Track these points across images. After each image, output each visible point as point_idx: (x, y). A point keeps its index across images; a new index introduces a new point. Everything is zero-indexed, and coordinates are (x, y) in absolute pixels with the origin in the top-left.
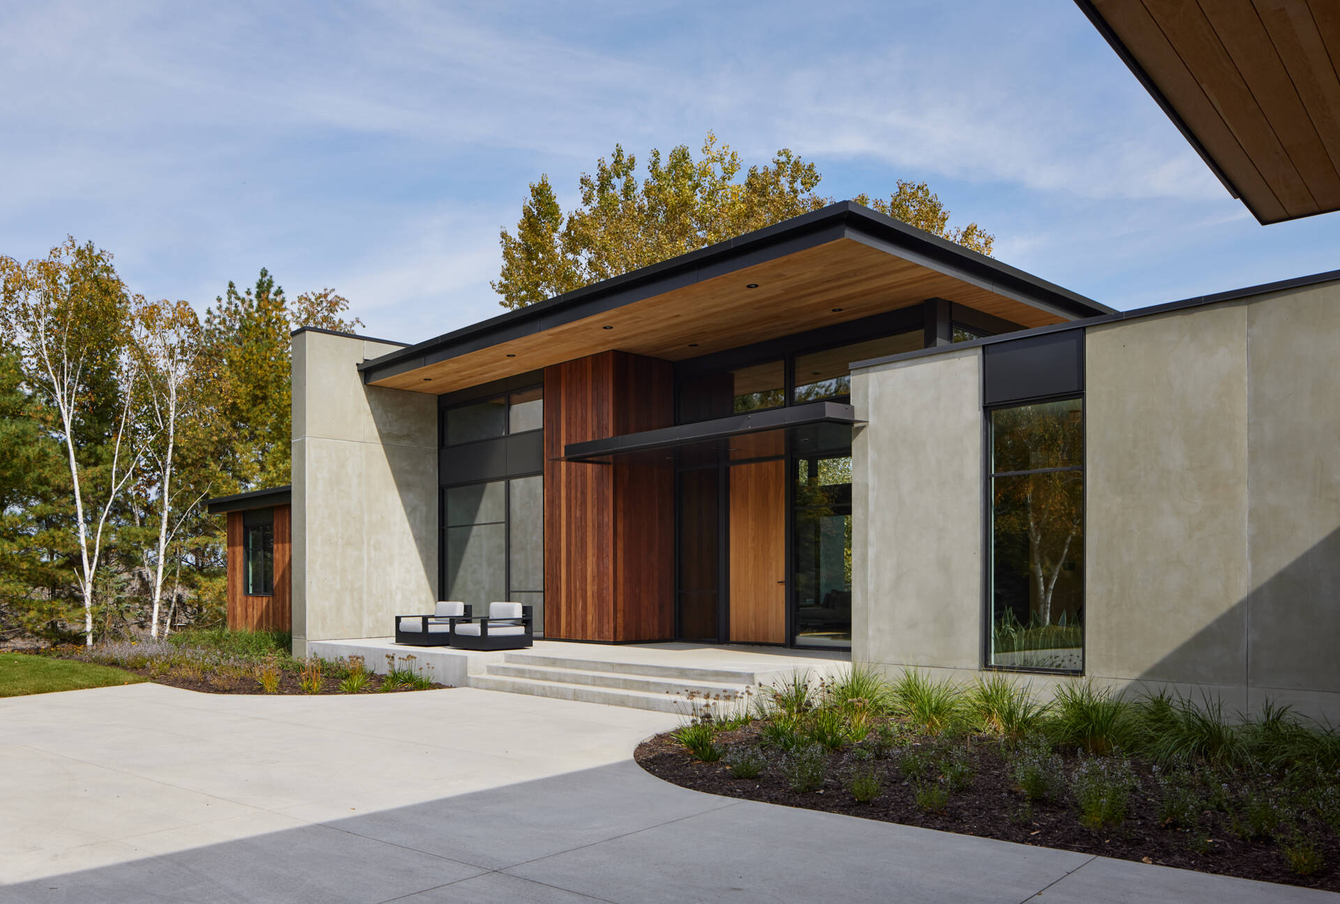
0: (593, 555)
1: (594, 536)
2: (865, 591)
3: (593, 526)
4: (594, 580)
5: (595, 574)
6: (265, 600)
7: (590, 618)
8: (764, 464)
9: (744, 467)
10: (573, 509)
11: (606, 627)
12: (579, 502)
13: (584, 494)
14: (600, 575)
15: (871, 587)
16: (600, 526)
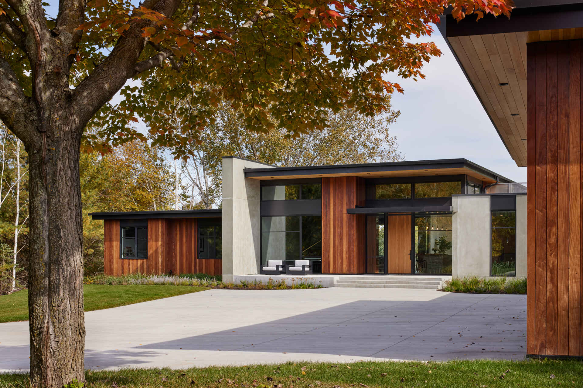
0: (346, 245)
1: (347, 238)
2: (456, 257)
3: (346, 235)
4: (347, 252)
5: (347, 251)
6: (140, 262)
7: (344, 266)
8: (402, 216)
9: (394, 216)
10: (336, 228)
11: (352, 269)
12: (340, 226)
13: (342, 223)
14: (349, 251)
15: (458, 255)
16: (350, 235)
